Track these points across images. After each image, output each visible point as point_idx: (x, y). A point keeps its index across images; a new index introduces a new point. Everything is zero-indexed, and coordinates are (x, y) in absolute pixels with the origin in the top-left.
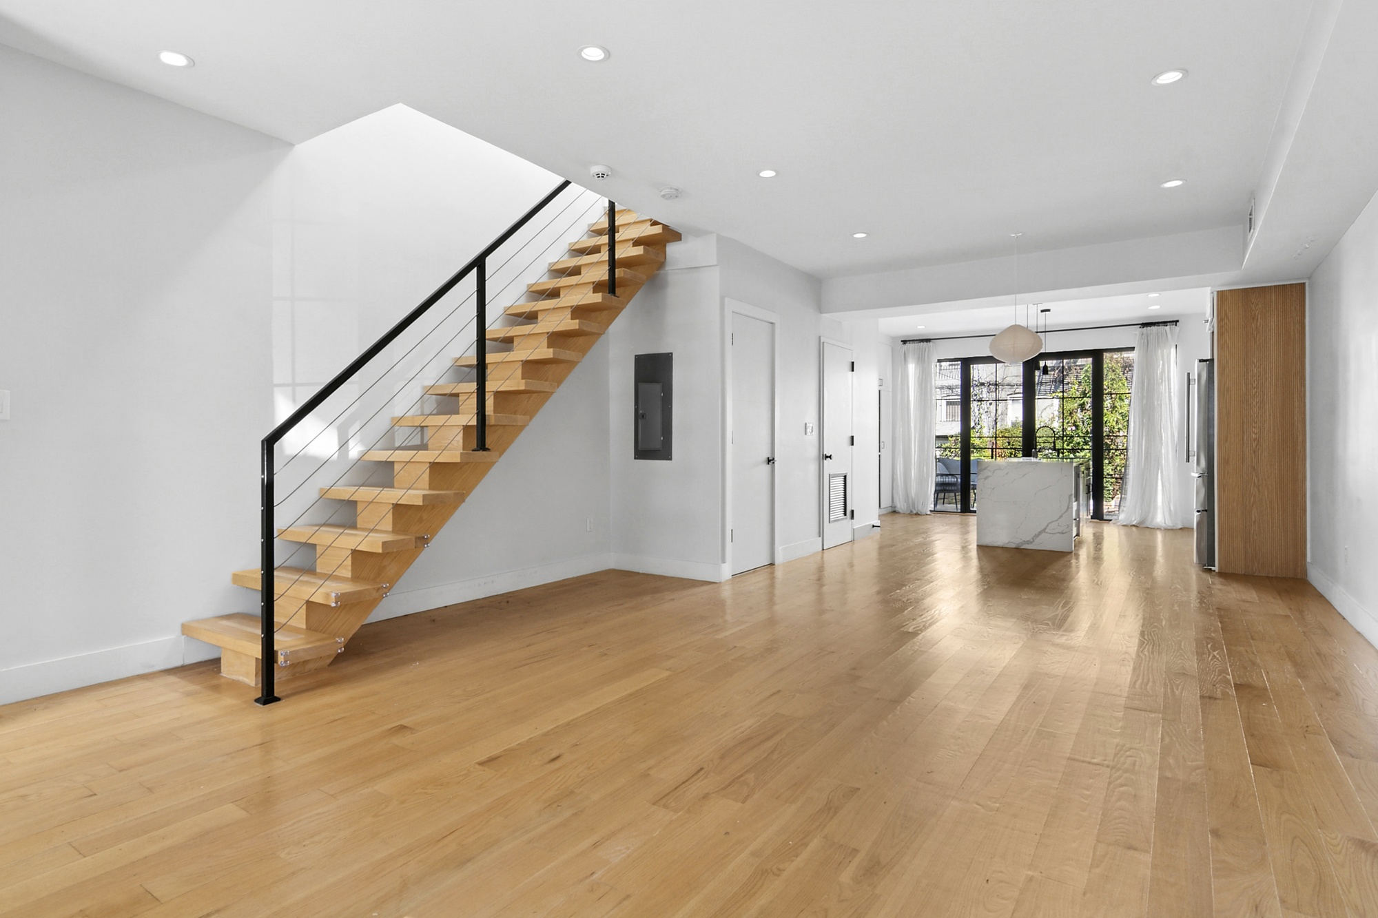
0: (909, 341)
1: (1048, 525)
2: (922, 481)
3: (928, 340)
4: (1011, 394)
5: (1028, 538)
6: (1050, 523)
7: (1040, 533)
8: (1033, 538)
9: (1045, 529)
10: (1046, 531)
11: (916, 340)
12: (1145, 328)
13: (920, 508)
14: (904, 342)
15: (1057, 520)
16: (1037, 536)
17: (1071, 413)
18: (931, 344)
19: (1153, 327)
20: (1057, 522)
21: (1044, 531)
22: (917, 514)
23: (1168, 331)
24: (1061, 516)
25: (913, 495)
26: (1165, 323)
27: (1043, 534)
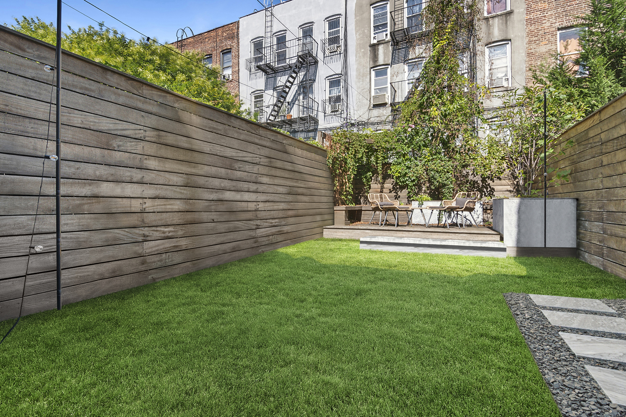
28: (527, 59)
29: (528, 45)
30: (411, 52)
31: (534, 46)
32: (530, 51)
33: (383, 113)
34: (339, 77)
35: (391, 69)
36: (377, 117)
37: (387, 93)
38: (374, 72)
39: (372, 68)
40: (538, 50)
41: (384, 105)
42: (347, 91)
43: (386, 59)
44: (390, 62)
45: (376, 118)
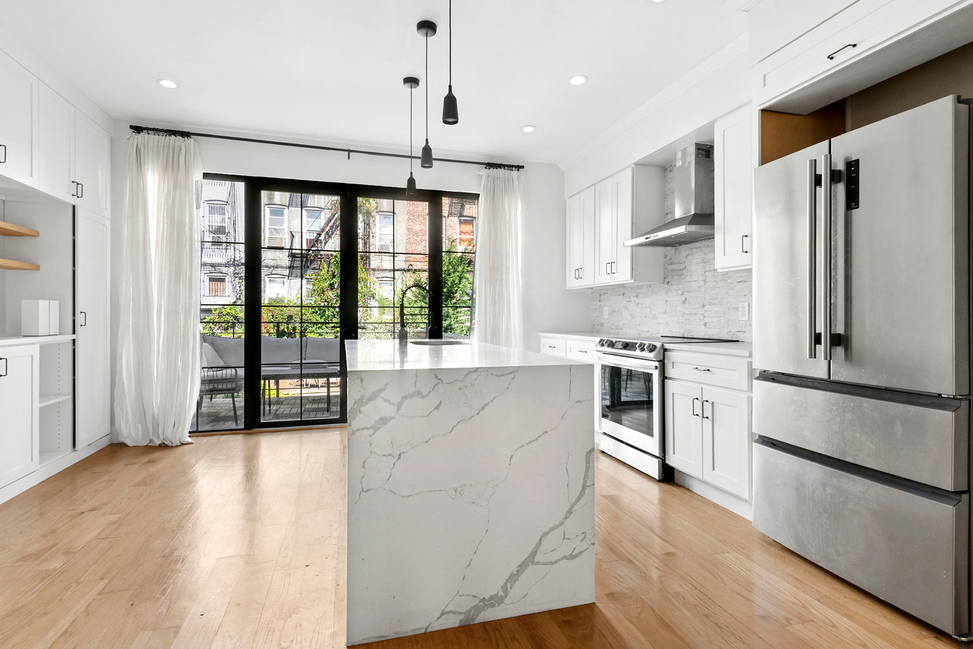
0: (148, 129)
1: (540, 542)
2: (173, 382)
3: (186, 134)
4: (269, 275)
5: (493, 588)
6: (545, 534)
7: (522, 567)
8: (505, 588)
9: (533, 554)
10: (537, 559)
11: (162, 130)
12: (492, 169)
13: (169, 433)
14: (138, 129)
15: (561, 524)
16: (513, 578)
17: (323, 291)
18: (191, 141)
19: (499, 170)
20: (561, 529)
21: (531, 560)
22: (163, 447)
23: (515, 177)
24: (570, 512)
25: (156, 410)
26: (510, 167)
27: (531, 569)
28: (407, 233)
29: (407, 222)
30: (309, 200)
31: (411, 223)
32: (409, 227)
33: (279, 257)
34: (224, 205)
35: (289, 212)
36: (273, 260)
37: (284, 235)
38: (268, 209)
39: (266, 205)
40: (414, 227)
41: (282, 248)
42: (234, 224)
43: (283, 199)
44: (287, 204)
45: (271, 261)
